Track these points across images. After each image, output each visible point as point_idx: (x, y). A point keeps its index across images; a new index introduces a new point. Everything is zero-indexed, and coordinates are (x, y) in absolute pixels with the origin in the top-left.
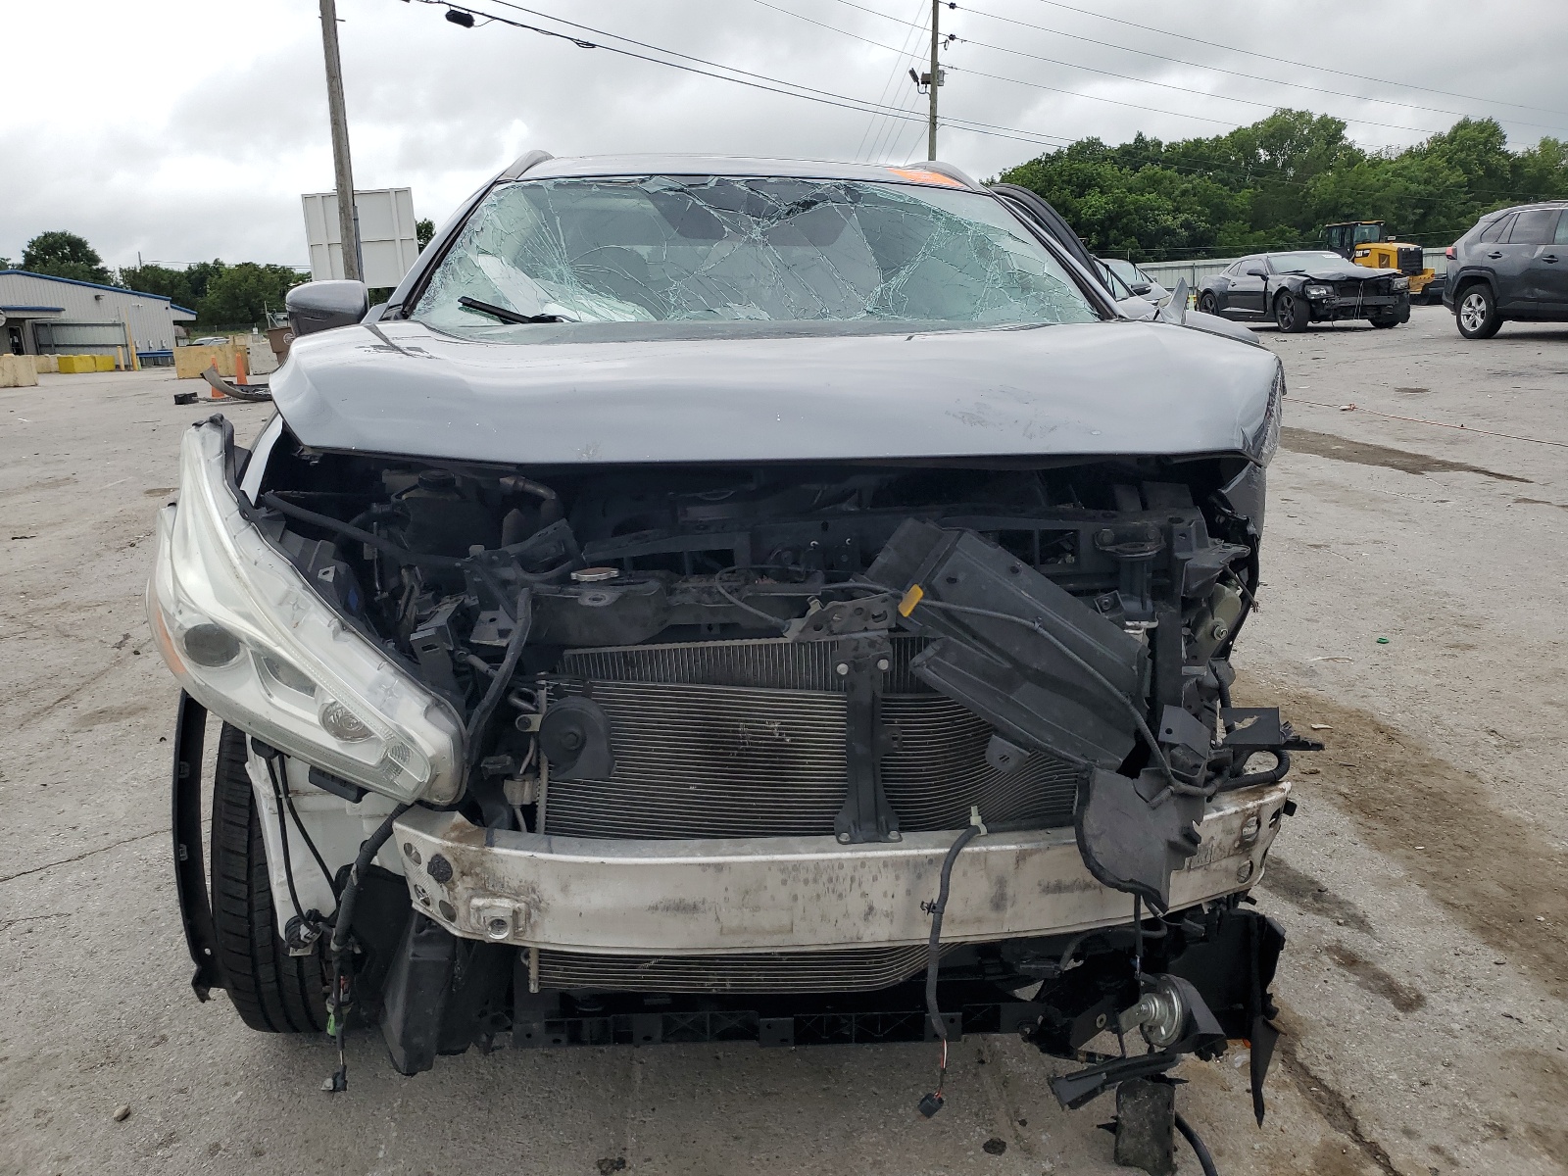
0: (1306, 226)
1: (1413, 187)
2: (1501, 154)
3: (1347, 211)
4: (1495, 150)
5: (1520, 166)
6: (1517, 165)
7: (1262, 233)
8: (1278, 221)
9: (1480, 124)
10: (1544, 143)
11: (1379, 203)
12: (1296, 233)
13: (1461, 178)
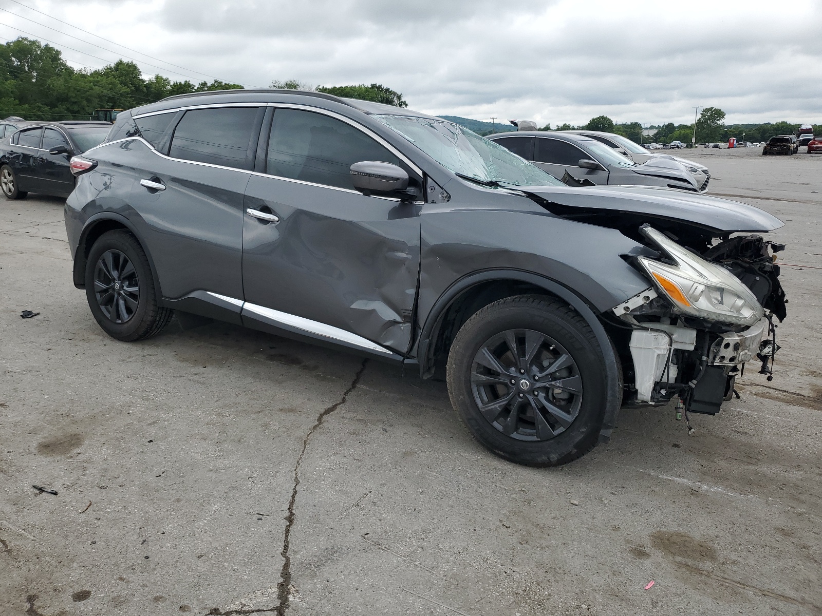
0: (52, 105)
1: (105, 91)
2: (140, 80)
3: (73, 100)
4: (135, 77)
5: (149, 87)
6: (149, 86)
7: (27, 106)
8: (36, 100)
9: (128, 64)
10: (157, 77)
11: (89, 97)
12: (47, 108)
13: (127, 90)
